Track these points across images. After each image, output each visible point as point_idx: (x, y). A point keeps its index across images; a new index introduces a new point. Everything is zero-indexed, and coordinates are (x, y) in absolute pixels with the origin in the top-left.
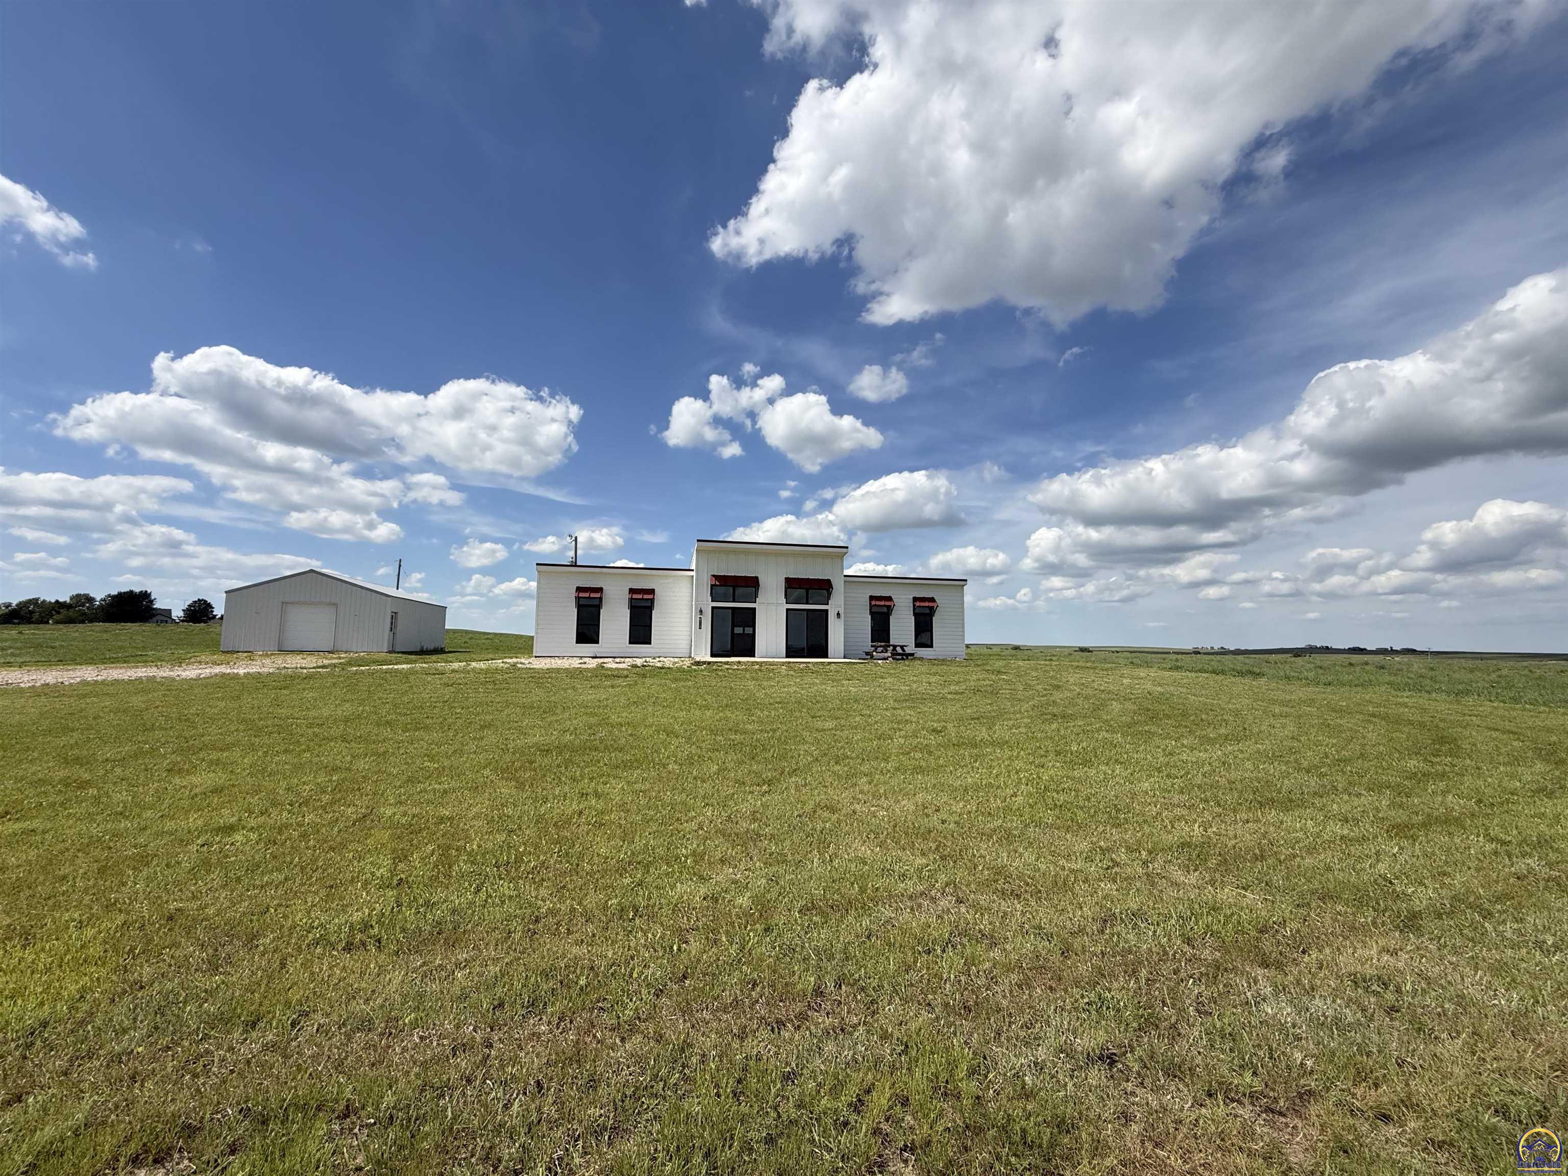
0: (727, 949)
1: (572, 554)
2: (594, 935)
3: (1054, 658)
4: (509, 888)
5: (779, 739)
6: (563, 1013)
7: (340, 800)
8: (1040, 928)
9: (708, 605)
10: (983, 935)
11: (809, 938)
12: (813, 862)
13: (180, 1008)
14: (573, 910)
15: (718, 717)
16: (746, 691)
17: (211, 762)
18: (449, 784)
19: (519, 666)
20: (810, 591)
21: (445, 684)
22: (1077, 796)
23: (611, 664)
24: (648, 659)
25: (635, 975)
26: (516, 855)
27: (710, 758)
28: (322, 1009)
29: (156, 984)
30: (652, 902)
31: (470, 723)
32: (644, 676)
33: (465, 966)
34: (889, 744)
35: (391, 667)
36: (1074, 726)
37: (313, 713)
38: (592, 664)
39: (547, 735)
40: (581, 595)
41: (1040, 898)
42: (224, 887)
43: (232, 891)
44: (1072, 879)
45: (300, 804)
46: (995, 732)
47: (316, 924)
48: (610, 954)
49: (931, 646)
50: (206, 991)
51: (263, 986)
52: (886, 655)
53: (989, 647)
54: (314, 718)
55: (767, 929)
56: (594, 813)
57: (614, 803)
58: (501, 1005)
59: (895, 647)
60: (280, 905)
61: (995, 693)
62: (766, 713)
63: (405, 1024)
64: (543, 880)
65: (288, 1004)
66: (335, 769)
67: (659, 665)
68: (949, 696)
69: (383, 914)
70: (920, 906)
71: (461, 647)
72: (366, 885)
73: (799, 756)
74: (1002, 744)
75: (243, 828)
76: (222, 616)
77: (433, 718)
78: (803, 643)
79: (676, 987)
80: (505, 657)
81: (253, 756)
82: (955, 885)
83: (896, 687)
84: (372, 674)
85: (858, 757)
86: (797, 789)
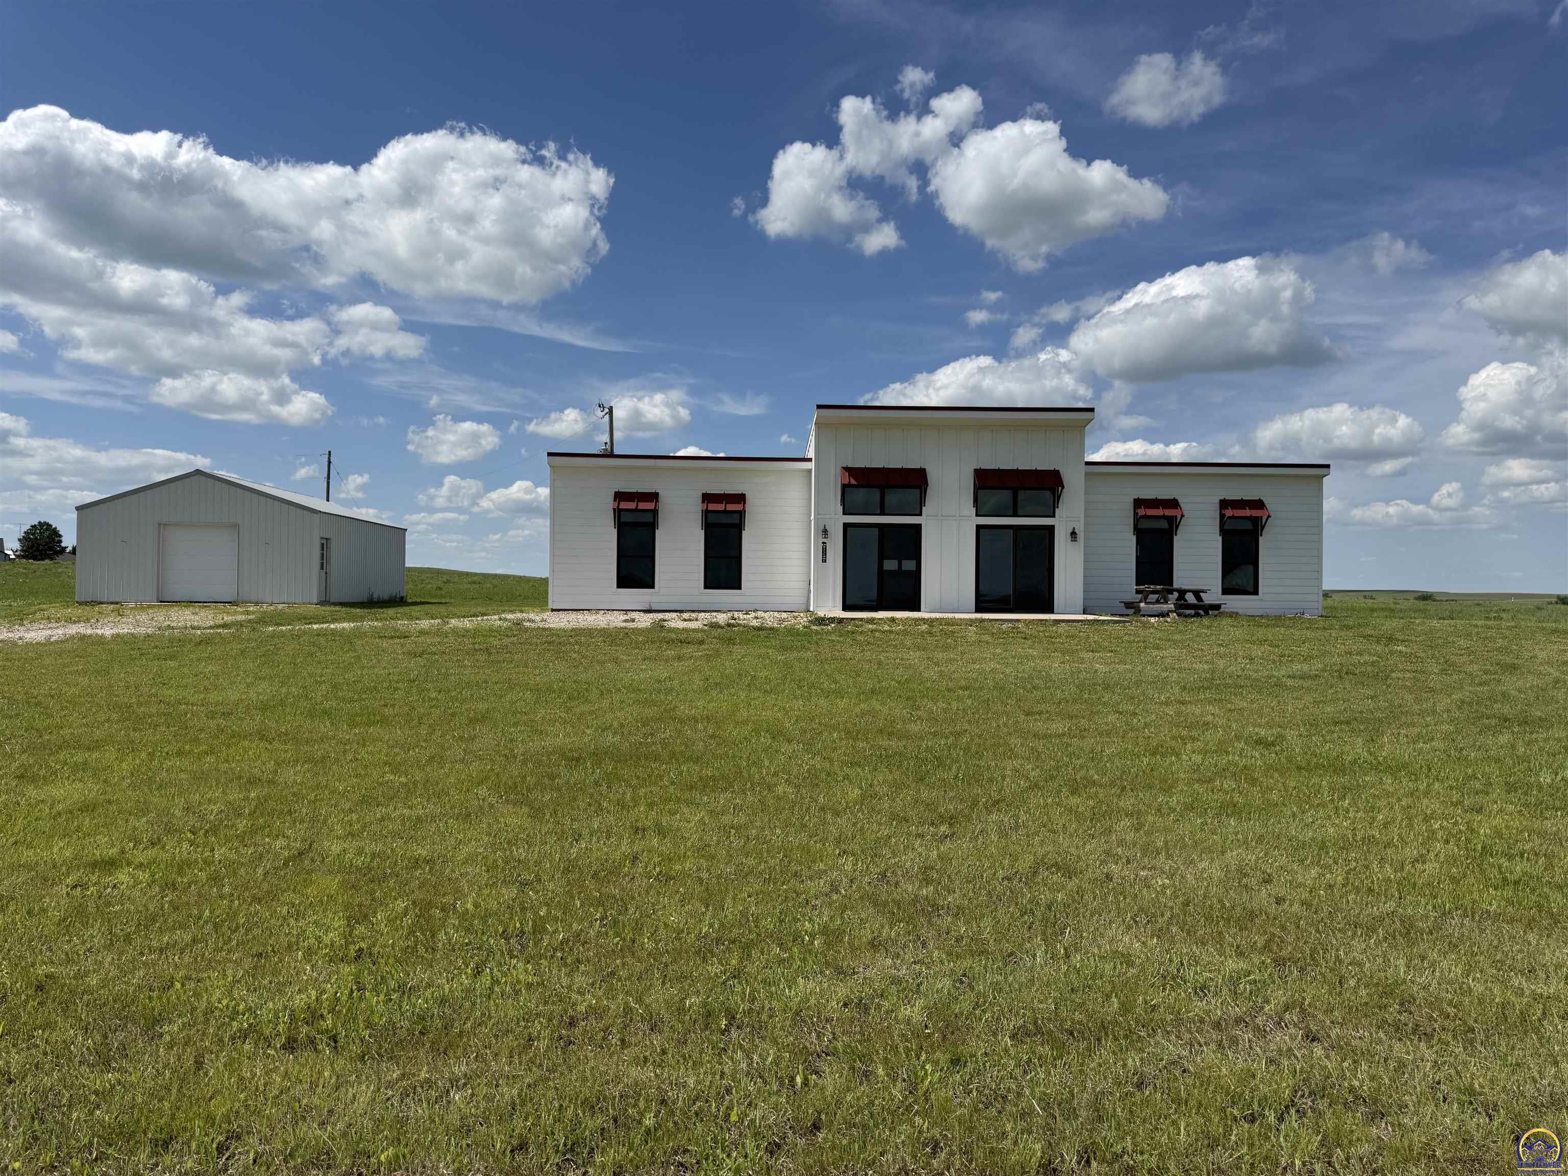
0: (886, 1088)
1: (606, 438)
2: (664, 1052)
3: (1504, 615)
4: (526, 971)
5: (967, 750)
6: (621, 1167)
7: (262, 828)
8: (1471, 1091)
9: (838, 520)
10: (1357, 1098)
11: (1032, 1080)
12: (1034, 956)
13: (64, 1114)
14: (628, 1010)
15: (857, 710)
16: (906, 668)
17: (76, 768)
18: (424, 808)
19: (527, 624)
20: (1022, 495)
21: (409, 653)
22: (1549, 866)
23: (675, 622)
24: (736, 615)
25: (734, 1118)
26: (534, 921)
27: (847, 777)
28: (259, 1132)
29: (29, 1078)
30: (756, 1006)
31: (453, 715)
32: (731, 641)
33: (465, 1084)
34: (1172, 764)
35: (325, 626)
36: (1546, 740)
37: (213, 697)
38: (644, 621)
39: (576, 734)
40: (624, 505)
41: (1472, 1042)
42: (109, 946)
43: (121, 954)
44: (1539, 1013)
45: (207, 832)
46: (1382, 747)
47: (241, 1007)
48: (691, 1082)
49: (1256, 592)
50: (96, 1093)
51: (174, 1091)
52: (1165, 607)
53: (1368, 595)
54: (217, 704)
55: (956, 1061)
56: (656, 860)
57: (689, 844)
58: (522, 1147)
59: (1182, 593)
60: (188, 978)
61: (1381, 676)
62: (941, 704)
63: (380, 1163)
64: (579, 961)
65: (210, 1119)
66: (253, 782)
67: (755, 623)
68: (1290, 682)
69: (338, 1000)
70: (1234, 1041)
71: (432, 596)
72: (310, 955)
73: (1004, 778)
74: (1395, 769)
75: (129, 864)
76: (74, 549)
77: (393, 706)
78: (1007, 588)
79: (801, 1142)
80: (504, 611)
81: (134, 759)
82: (1303, 1010)
83: (1185, 665)
84: (296, 637)
85: (1113, 784)
86: (1003, 833)
